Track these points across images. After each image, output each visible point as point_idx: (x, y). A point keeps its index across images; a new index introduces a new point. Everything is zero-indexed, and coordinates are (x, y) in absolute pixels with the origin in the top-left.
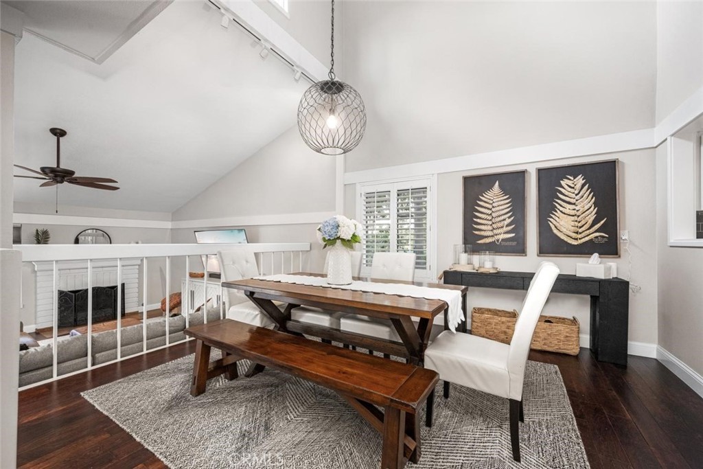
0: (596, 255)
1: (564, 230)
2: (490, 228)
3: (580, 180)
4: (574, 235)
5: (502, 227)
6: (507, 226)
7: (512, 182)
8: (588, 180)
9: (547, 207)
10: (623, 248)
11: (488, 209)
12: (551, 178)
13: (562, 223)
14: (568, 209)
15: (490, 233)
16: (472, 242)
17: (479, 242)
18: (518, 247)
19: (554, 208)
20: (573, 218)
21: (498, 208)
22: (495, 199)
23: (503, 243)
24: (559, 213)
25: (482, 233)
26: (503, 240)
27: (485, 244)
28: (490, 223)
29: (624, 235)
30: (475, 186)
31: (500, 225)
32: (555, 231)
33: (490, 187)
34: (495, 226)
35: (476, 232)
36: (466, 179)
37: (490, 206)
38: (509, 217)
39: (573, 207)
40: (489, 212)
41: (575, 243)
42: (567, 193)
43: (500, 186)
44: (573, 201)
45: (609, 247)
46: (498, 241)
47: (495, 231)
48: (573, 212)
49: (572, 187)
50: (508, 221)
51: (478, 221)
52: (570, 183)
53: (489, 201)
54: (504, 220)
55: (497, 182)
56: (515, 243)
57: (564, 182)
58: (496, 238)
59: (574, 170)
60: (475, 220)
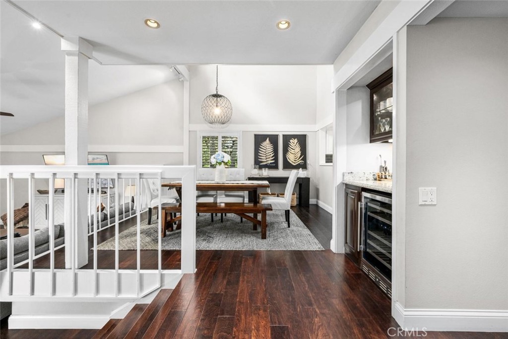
0: (301, 169)
1: (291, 159)
2: (265, 158)
3: (296, 141)
4: (294, 162)
6: (272, 157)
7: (274, 139)
8: (299, 141)
9: (286, 151)
10: (309, 166)
12: (287, 138)
13: (290, 157)
14: (292, 151)
15: (265, 160)
16: (258, 164)
17: (261, 164)
18: (275, 166)
19: (288, 151)
20: (294, 155)
21: (268, 150)
22: (267, 145)
23: (270, 165)
24: (289, 153)
25: (262, 160)
26: (270, 163)
27: (263, 165)
28: (265, 156)
29: (308, 162)
30: (259, 139)
31: (269, 157)
32: (288, 160)
33: (265, 140)
34: (267, 157)
35: (260, 160)
36: (255, 135)
37: (265, 149)
39: (294, 150)
40: (265, 151)
41: (294, 164)
42: (292, 145)
43: (269, 140)
44: (294, 148)
45: (304, 166)
46: (268, 164)
47: (267, 160)
48: (294, 153)
49: (294, 142)
50: (272, 155)
51: (261, 155)
52: (293, 141)
53: (265, 146)
55: (268, 139)
56: (274, 165)
57: (291, 141)
58: (268, 162)
59: (294, 136)
60: (259, 154)
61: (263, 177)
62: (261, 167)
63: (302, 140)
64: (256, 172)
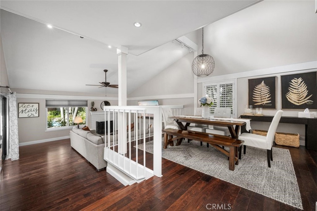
0: (307, 109)
1: (292, 99)
2: (260, 99)
3: (300, 80)
4: (298, 101)
5: (266, 98)
6: (268, 98)
7: (270, 82)
11: (259, 91)
12: (287, 80)
13: (292, 97)
14: (295, 91)
15: (260, 101)
16: (252, 104)
17: (255, 104)
19: (288, 91)
20: (297, 95)
21: (263, 91)
22: (263, 88)
23: (266, 105)
24: (291, 93)
25: (257, 101)
26: (266, 103)
27: (258, 105)
28: (260, 97)
30: (253, 83)
31: (264, 98)
32: (289, 100)
33: (260, 83)
34: (262, 98)
35: (254, 101)
36: (249, 80)
37: (260, 91)
38: (268, 95)
39: (297, 90)
40: (260, 93)
41: (298, 104)
42: (294, 85)
43: (264, 82)
44: (297, 88)
45: (313, 106)
46: (264, 104)
47: (262, 100)
48: (297, 92)
50: (268, 96)
51: (255, 96)
52: (296, 81)
53: (259, 88)
54: (266, 96)
55: (263, 81)
56: (271, 105)
57: (293, 81)
58: (263, 103)
59: (297, 76)
60: (253, 96)
61: (256, 115)
62: (254, 107)
64: (249, 111)
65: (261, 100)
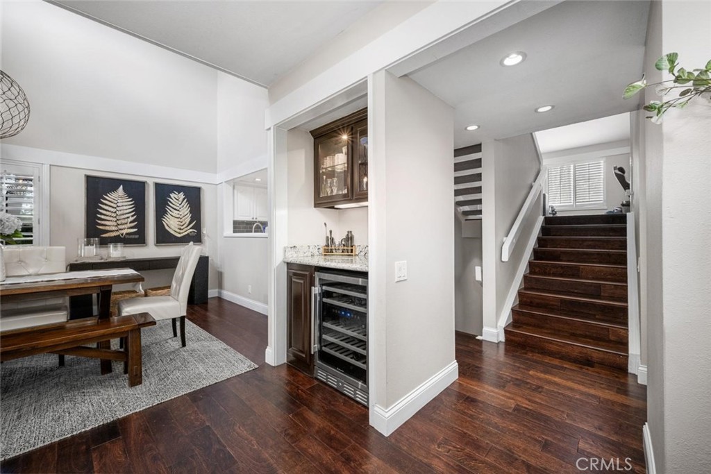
0: (192, 243)
1: (172, 227)
2: (115, 224)
3: (182, 196)
4: (179, 231)
5: (127, 223)
6: (130, 223)
7: (135, 190)
8: (187, 196)
9: (161, 211)
10: (205, 239)
11: (113, 207)
12: (164, 191)
13: (171, 222)
14: (175, 213)
15: (115, 228)
16: (96, 235)
17: (104, 236)
18: (138, 238)
19: (166, 212)
20: (178, 220)
21: (121, 208)
22: (119, 202)
23: (127, 237)
24: (169, 215)
25: (107, 228)
26: (127, 234)
27: (110, 238)
28: (115, 219)
29: (204, 231)
30: (97, 188)
31: (123, 221)
32: (167, 228)
33: (115, 189)
34: (118, 222)
35: (101, 227)
36: (88, 177)
37: (115, 206)
38: (132, 216)
39: (178, 212)
40: (114, 210)
41: (179, 236)
42: (174, 203)
43: (124, 189)
44: (177, 208)
45: (197, 238)
46: (122, 234)
47: (120, 227)
48: (178, 216)
49: (177, 199)
50: (131, 219)
51: (103, 217)
52: (176, 196)
53: (113, 201)
54: (128, 218)
55: (121, 186)
56: (137, 236)
57: (172, 195)
58: (121, 232)
59: (179, 189)
60: (99, 216)
61: (110, 260)
62: (104, 242)
63: (193, 196)
64: (91, 252)
65: (116, 226)
